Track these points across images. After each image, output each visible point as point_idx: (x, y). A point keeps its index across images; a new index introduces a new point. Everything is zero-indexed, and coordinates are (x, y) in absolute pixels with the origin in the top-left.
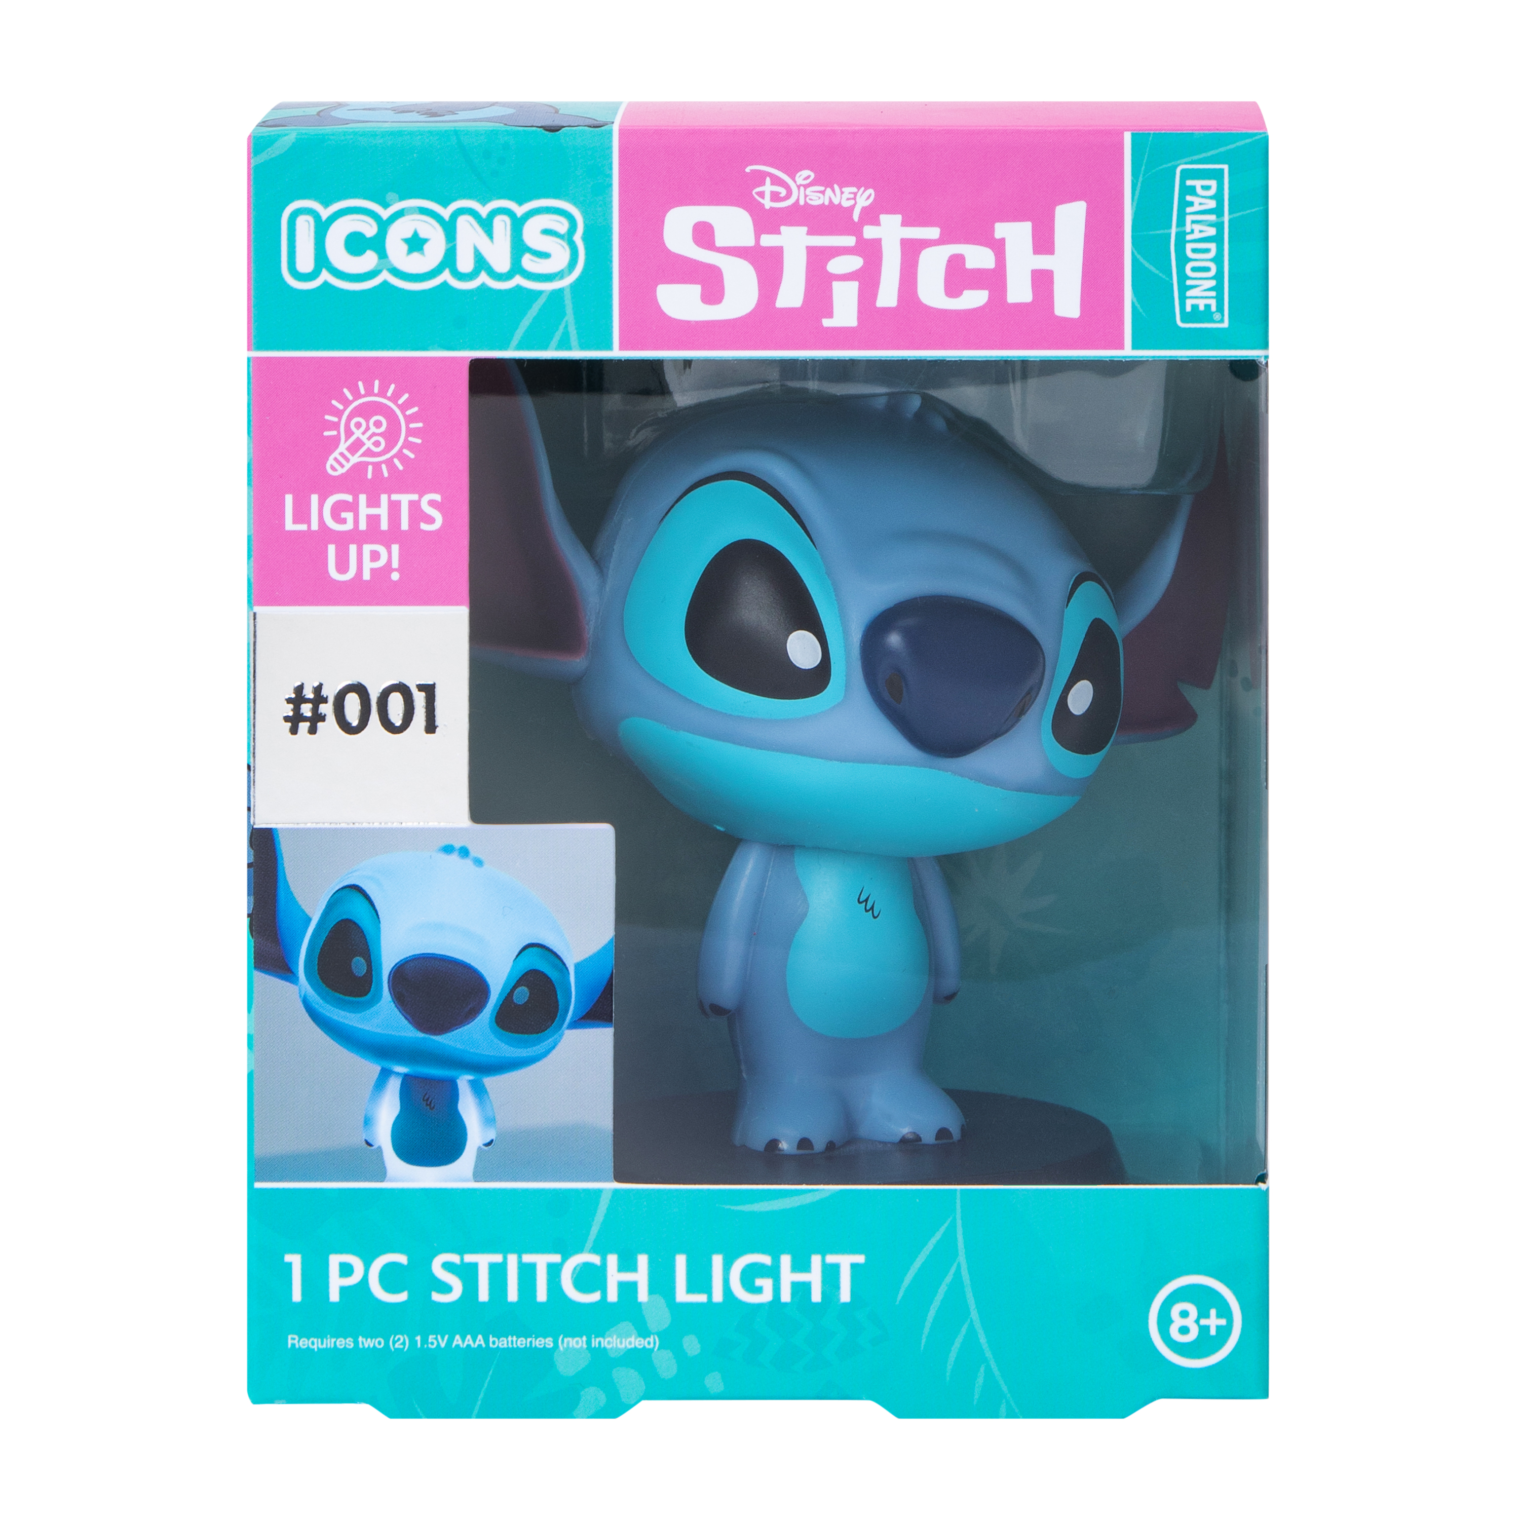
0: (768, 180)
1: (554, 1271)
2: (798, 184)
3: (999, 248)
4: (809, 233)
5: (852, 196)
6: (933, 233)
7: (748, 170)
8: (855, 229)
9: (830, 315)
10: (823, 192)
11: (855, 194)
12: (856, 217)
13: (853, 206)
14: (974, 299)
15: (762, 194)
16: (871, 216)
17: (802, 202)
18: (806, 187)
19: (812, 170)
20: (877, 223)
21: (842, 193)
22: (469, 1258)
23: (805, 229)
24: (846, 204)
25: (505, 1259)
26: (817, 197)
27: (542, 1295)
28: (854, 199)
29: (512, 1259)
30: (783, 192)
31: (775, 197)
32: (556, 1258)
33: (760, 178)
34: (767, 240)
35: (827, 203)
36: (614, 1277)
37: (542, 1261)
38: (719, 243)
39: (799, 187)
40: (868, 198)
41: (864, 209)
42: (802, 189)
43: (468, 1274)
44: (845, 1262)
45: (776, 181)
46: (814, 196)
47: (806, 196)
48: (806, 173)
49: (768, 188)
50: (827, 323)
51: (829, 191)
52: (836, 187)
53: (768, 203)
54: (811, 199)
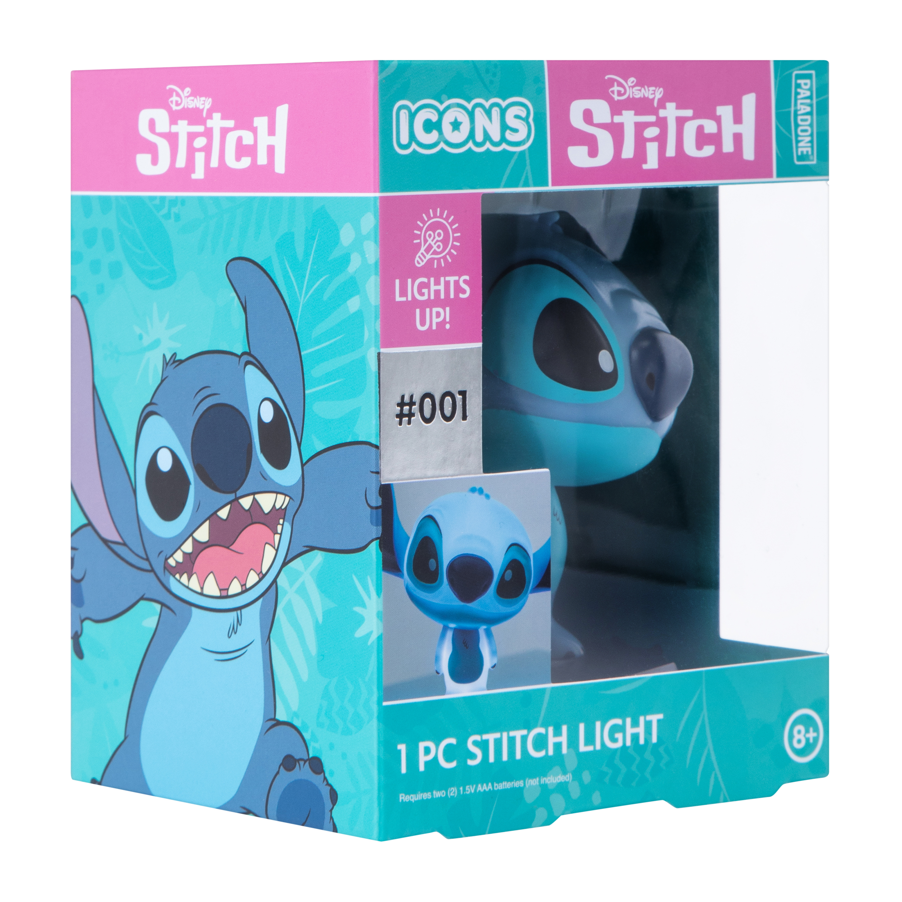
0: (616, 84)
1: (524, 739)
2: (629, 85)
3: (718, 120)
4: (636, 114)
5: (653, 92)
6: (689, 113)
7: (606, 77)
8: (655, 112)
9: (645, 162)
10: (640, 90)
11: (654, 91)
12: (655, 104)
13: (654, 99)
14: (708, 151)
15: (613, 92)
16: (662, 104)
17: (631, 97)
18: (633, 87)
19: (635, 77)
20: (664, 108)
21: (649, 90)
22: (485, 737)
23: (632, 112)
24: (651, 97)
25: (502, 735)
26: (638, 93)
27: (518, 756)
28: (654, 94)
29: (505, 735)
30: (622, 90)
31: (620, 94)
32: (524, 732)
33: (611, 82)
34: (617, 119)
35: (642, 96)
36: (552, 740)
37: (518, 734)
38: (596, 121)
39: (629, 87)
40: (660, 93)
41: (659, 100)
42: (631, 88)
43: (483, 745)
44: (654, 718)
45: (620, 84)
46: (636, 92)
47: (633, 93)
48: (632, 79)
49: (616, 88)
50: (645, 167)
51: (643, 89)
52: (646, 87)
53: (616, 97)
54: (635, 95)
